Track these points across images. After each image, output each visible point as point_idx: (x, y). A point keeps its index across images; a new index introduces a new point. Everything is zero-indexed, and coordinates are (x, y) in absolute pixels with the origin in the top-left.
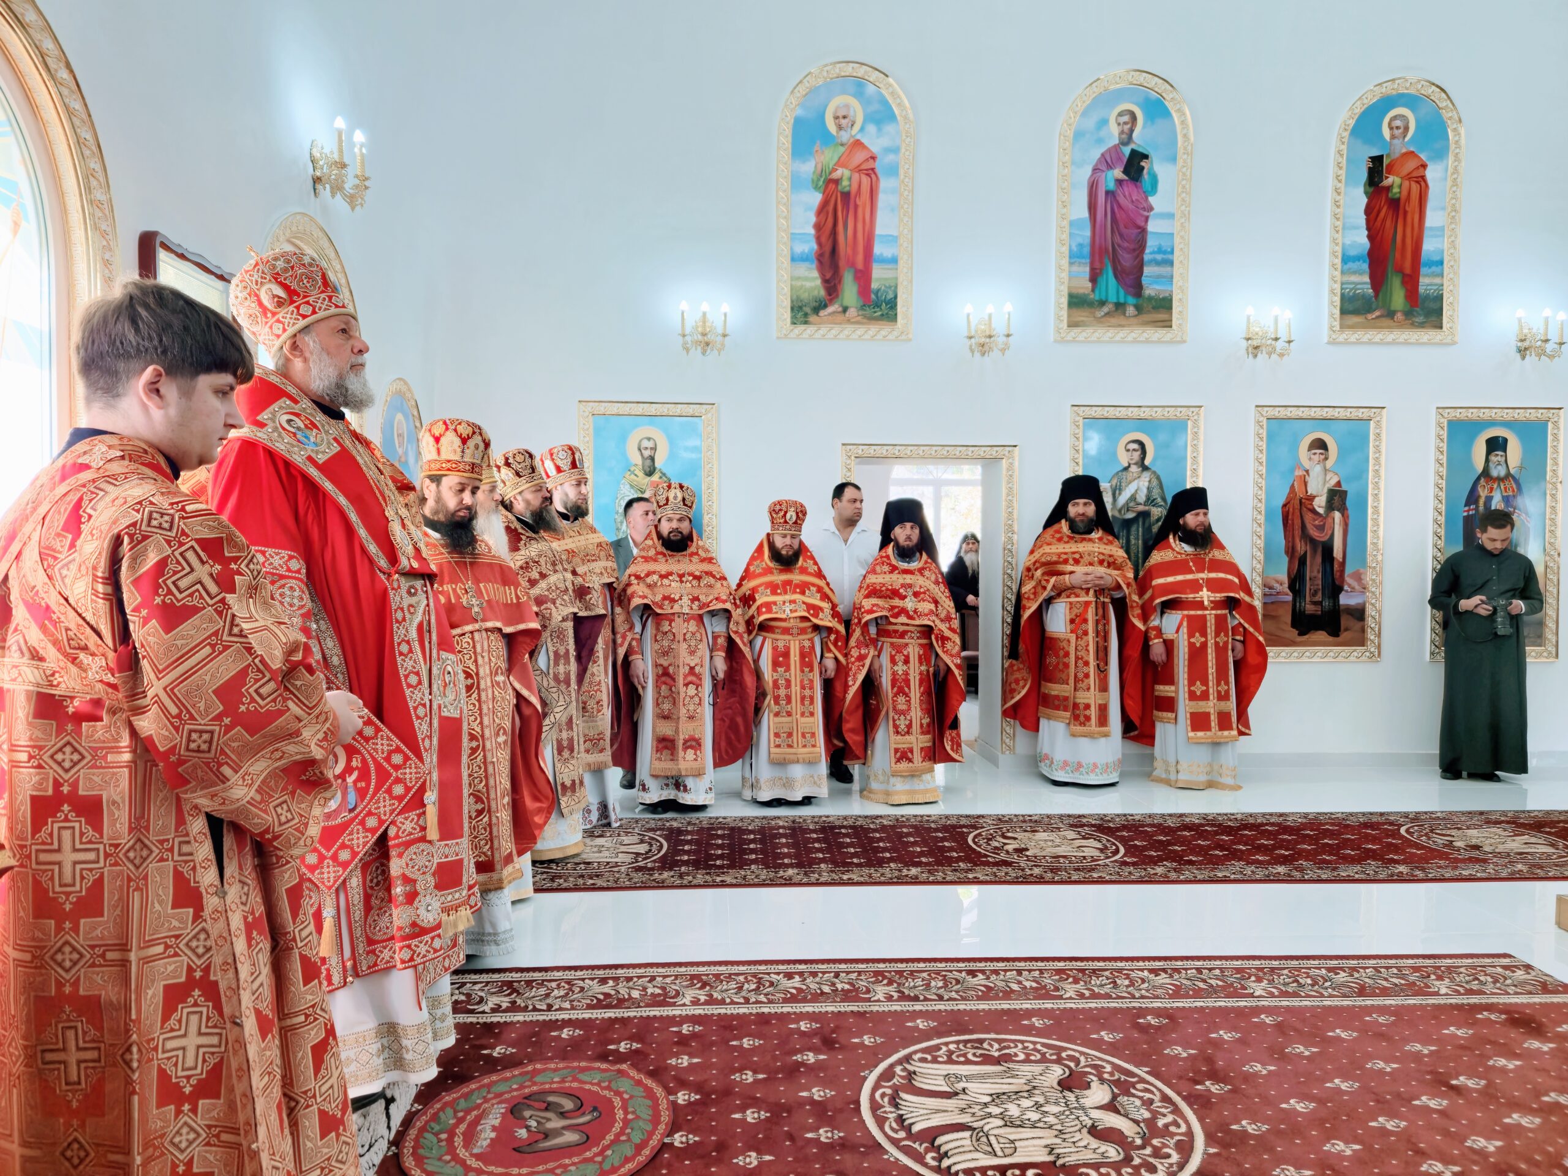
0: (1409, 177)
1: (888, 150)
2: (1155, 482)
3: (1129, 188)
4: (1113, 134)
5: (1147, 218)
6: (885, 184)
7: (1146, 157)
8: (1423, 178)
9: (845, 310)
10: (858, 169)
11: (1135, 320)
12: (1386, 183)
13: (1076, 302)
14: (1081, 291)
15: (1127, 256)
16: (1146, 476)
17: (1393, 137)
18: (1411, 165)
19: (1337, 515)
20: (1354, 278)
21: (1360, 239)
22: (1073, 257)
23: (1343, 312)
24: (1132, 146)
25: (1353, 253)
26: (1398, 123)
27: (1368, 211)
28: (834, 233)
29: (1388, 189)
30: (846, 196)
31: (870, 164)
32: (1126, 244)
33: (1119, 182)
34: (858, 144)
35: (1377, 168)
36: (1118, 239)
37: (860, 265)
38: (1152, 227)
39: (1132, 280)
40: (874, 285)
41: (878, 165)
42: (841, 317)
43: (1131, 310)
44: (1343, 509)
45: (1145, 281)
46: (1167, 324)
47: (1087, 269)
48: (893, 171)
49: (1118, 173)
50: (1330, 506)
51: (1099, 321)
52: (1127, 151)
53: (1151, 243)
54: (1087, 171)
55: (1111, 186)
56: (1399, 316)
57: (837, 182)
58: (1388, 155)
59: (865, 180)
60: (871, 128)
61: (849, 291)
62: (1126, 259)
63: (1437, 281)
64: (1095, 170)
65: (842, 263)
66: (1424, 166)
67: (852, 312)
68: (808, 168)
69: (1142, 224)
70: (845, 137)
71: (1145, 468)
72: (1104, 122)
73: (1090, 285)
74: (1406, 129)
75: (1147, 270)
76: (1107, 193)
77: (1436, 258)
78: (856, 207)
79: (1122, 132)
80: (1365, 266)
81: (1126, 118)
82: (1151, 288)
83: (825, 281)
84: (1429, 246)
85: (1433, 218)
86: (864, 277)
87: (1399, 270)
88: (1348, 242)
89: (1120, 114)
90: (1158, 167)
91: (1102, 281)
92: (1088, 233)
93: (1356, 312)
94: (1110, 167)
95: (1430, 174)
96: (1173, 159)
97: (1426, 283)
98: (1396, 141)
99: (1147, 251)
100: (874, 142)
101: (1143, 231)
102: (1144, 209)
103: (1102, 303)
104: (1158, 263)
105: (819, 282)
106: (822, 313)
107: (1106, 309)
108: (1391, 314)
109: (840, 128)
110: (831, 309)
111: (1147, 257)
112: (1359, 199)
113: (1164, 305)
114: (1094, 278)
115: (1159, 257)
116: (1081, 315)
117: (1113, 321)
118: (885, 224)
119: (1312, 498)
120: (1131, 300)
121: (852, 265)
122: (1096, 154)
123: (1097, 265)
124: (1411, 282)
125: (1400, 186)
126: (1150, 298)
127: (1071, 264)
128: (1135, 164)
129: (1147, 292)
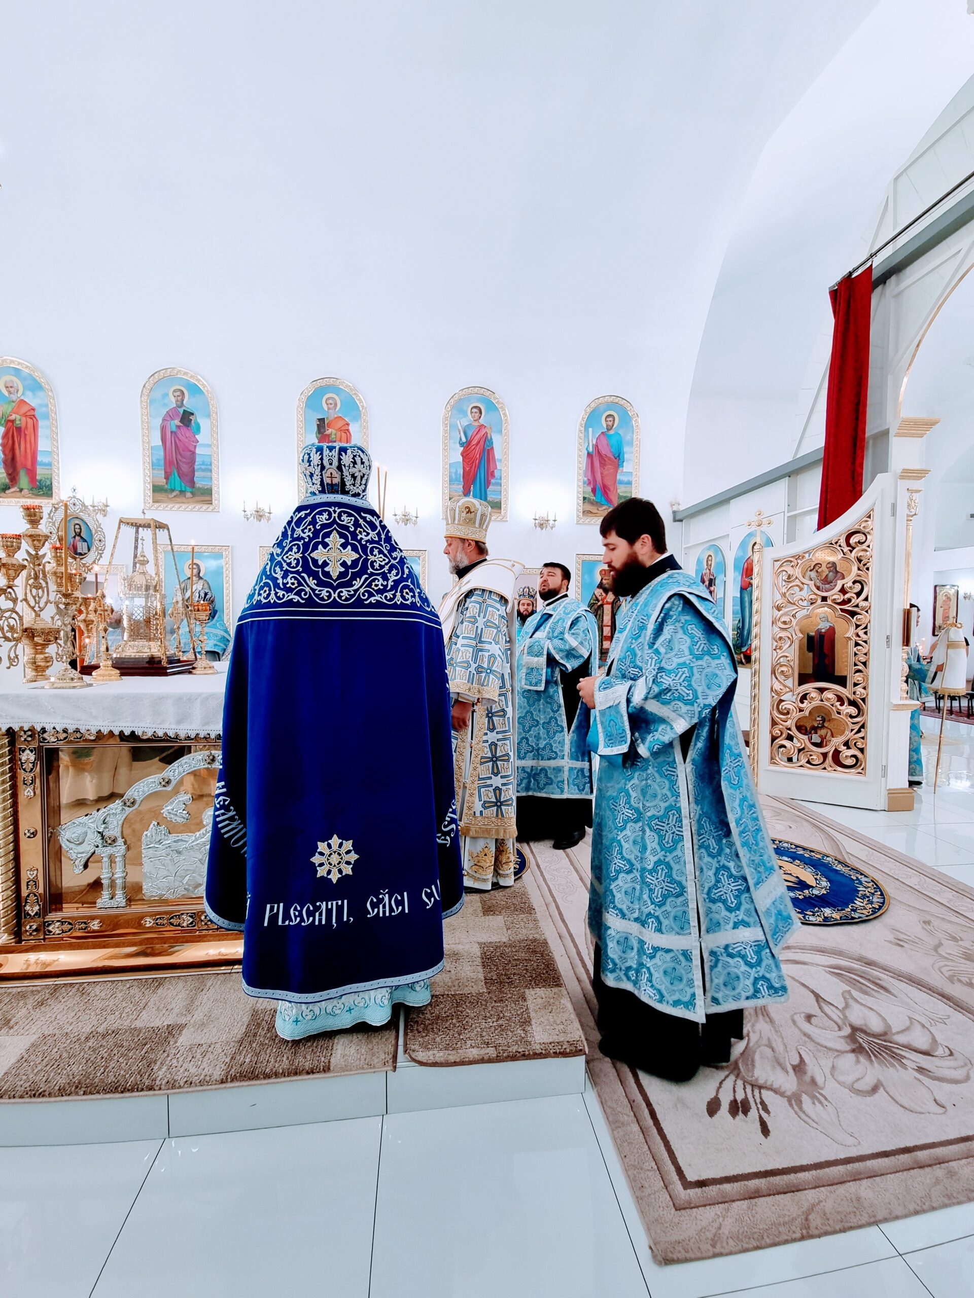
0: (340, 430)
1: (41, 405)
2: (206, 585)
3: (184, 430)
4: (172, 402)
5: (195, 447)
6: (41, 423)
8: (348, 431)
9: (21, 490)
10: (25, 415)
11: (190, 500)
12: (327, 432)
13: (157, 489)
14: (160, 484)
15: (184, 466)
16: (201, 582)
17: (329, 409)
18: (340, 424)
22: (154, 466)
24: (184, 408)
26: (330, 401)
28: (13, 449)
29: (329, 434)
30: (19, 429)
31: (32, 413)
32: (184, 460)
33: (178, 427)
34: (23, 402)
35: (322, 425)
36: (179, 457)
37: (29, 466)
38: (198, 451)
39: (189, 478)
40: (38, 478)
41: (37, 413)
42: (19, 494)
43: (189, 495)
45: (196, 479)
46: (210, 502)
47: (163, 472)
48: (47, 416)
49: (177, 422)
51: (171, 500)
52: (181, 410)
53: (198, 460)
54: (159, 421)
55: (174, 429)
57: (13, 421)
58: (327, 418)
59: (30, 421)
60: (29, 394)
61: (24, 480)
62: (185, 468)
64: (164, 420)
65: (19, 464)
66: (348, 424)
67: (25, 492)
69: (193, 450)
70: (14, 397)
71: (200, 578)
72: (166, 395)
73: (165, 480)
74: (336, 405)
75: (197, 474)
76: (172, 432)
78: (25, 435)
79: (177, 401)
81: (178, 393)
82: (199, 483)
83: (9, 475)
86: (32, 473)
89: (175, 391)
90: (200, 419)
91: (172, 478)
92: (162, 453)
94: (172, 419)
95: (351, 428)
96: (209, 416)
98: (330, 411)
99: (196, 464)
100: (32, 401)
101: (194, 453)
102: (193, 442)
103: (172, 490)
105: (5, 475)
106: (7, 492)
107: (174, 494)
109: (10, 393)
110: (12, 490)
111: (196, 467)
113: (208, 492)
114: (167, 478)
115: (203, 467)
116: (160, 496)
117: (179, 500)
118: (43, 445)
120: (188, 489)
121: (25, 467)
122: (164, 412)
123: (168, 470)
125: (336, 435)
126: (199, 488)
127: (153, 469)
128: (187, 418)
129: (197, 485)
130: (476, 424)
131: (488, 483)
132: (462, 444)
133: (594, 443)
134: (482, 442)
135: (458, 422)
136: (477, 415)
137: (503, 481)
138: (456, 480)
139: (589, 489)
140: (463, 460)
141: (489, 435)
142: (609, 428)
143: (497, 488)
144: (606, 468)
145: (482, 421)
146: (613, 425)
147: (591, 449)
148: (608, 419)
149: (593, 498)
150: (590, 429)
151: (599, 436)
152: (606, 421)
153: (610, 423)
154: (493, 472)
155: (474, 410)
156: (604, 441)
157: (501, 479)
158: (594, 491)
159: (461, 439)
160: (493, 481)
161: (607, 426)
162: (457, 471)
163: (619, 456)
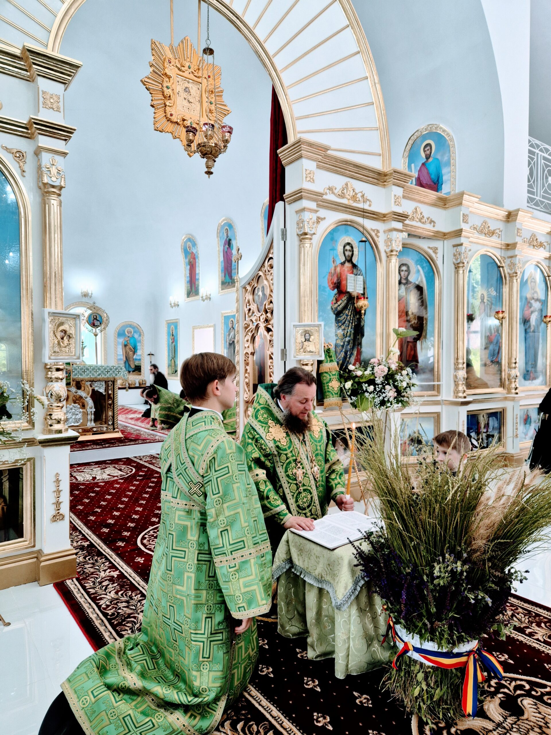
5: (232, 257)
6: (197, 260)
7: (231, 240)
9: (193, 293)
10: (193, 258)
11: (230, 286)
22: (222, 271)
28: (191, 275)
30: (192, 265)
31: (194, 256)
32: (229, 265)
33: (227, 248)
38: (233, 259)
40: (196, 286)
41: (196, 256)
42: (193, 295)
43: (230, 284)
48: (198, 257)
49: (227, 246)
51: (226, 288)
52: (228, 239)
53: (233, 264)
54: (222, 248)
59: (194, 261)
61: (193, 288)
62: (229, 269)
64: (224, 246)
68: (187, 260)
69: (231, 259)
70: (191, 252)
71: (234, 328)
72: (223, 233)
73: (224, 278)
78: (194, 267)
83: (191, 287)
92: (223, 264)
99: (232, 266)
100: (194, 251)
101: (231, 261)
102: (231, 254)
103: (226, 283)
106: (190, 294)
111: (232, 268)
114: (225, 276)
120: (230, 281)
121: (194, 282)
128: (229, 243)
129: (233, 278)
142: (428, 157)
146: (431, 153)
148: (426, 149)
152: (424, 151)
153: (428, 152)
161: (426, 156)
163: (438, 180)
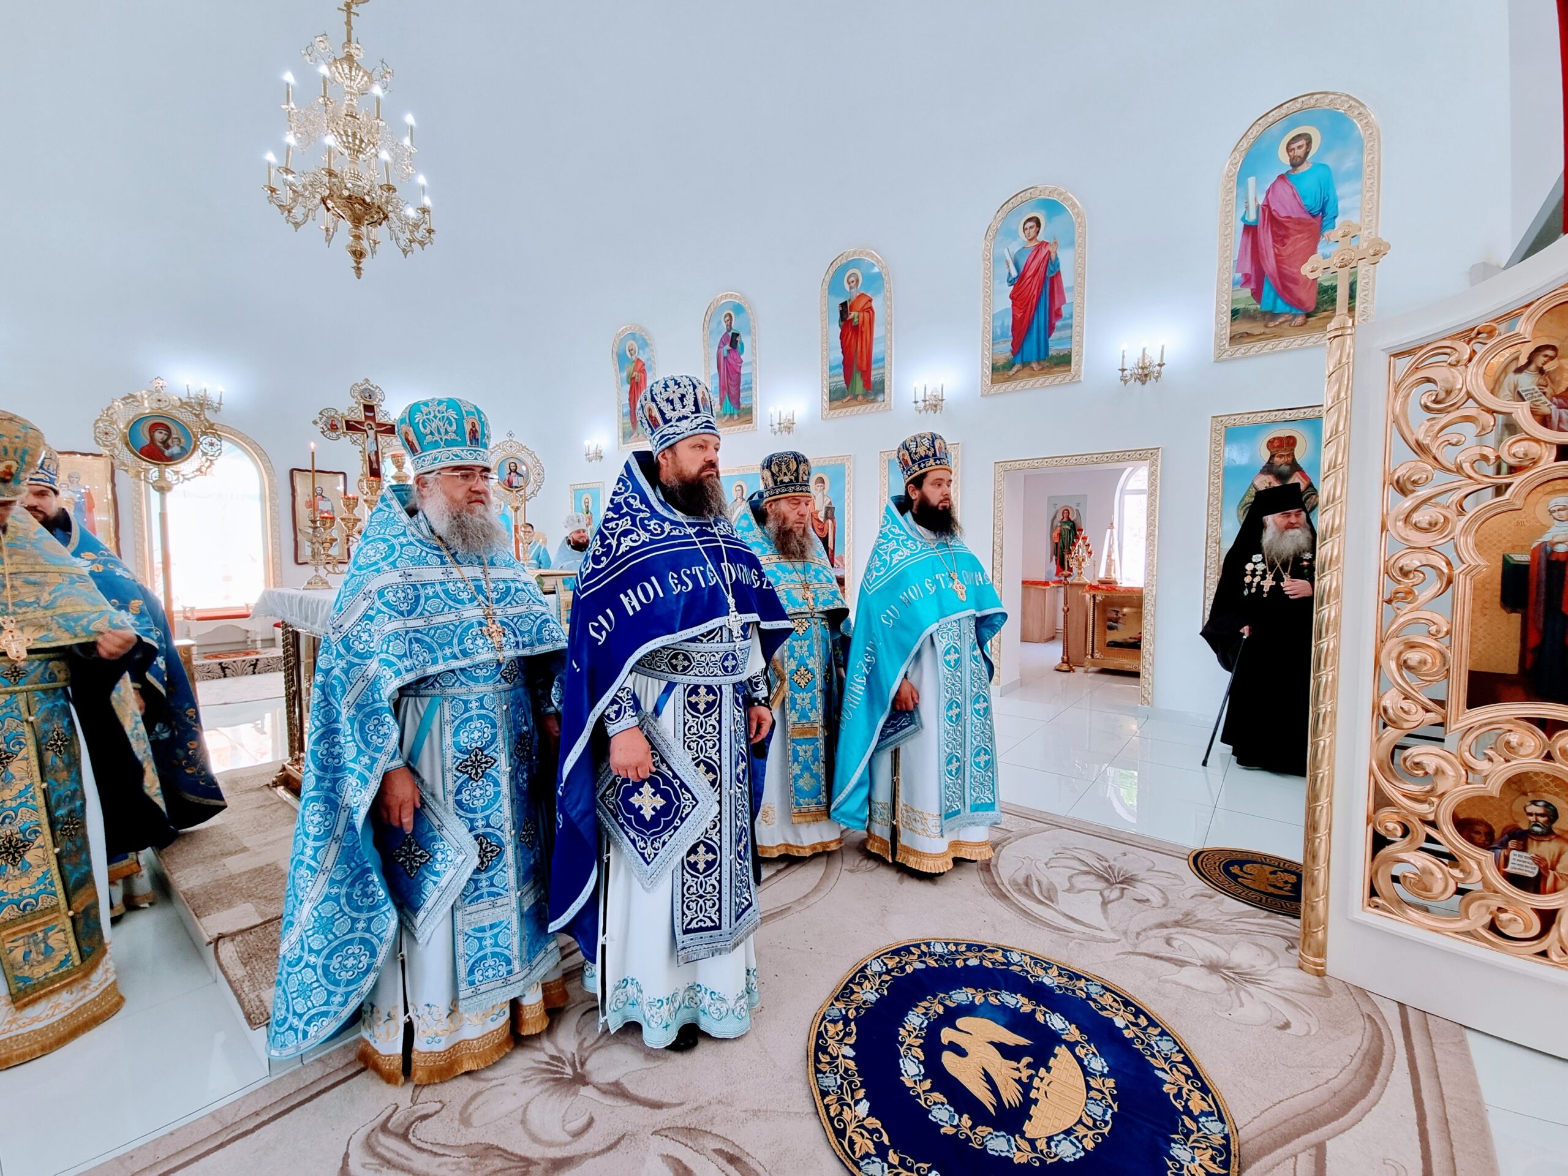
0: (863, 310)
3: (732, 353)
4: (724, 328)
5: (740, 367)
7: (738, 335)
8: (871, 308)
10: (641, 371)
11: (737, 422)
12: (850, 317)
15: (733, 388)
17: (851, 288)
18: (863, 301)
19: (830, 521)
20: (836, 379)
21: (838, 355)
23: (831, 400)
24: (732, 331)
25: (834, 364)
26: (852, 279)
27: (841, 337)
28: (635, 401)
29: (852, 320)
30: (638, 384)
31: (644, 368)
32: (733, 382)
34: (638, 360)
35: (844, 308)
36: (729, 381)
38: (743, 372)
42: (637, 439)
44: (832, 519)
45: (741, 400)
46: (750, 421)
47: (719, 399)
50: (826, 517)
51: (724, 425)
52: (730, 334)
53: (743, 380)
55: (726, 353)
56: (860, 398)
57: (635, 378)
58: (850, 300)
59: (643, 375)
62: (733, 390)
63: (881, 371)
64: (719, 347)
66: (870, 300)
69: (739, 371)
70: (634, 359)
72: (719, 322)
74: (857, 281)
75: (742, 394)
76: (724, 358)
77: (880, 357)
78: (641, 388)
79: (727, 325)
80: (841, 371)
82: (744, 403)
84: (876, 350)
85: (878, 331)
87: (860, 368)
88: (832, 358)
89: (725, 316)
90: (745, 340)
91: (724, 404)
92: (718, 381)
93: (837, 400)
96: (749, 333)
97: (875, 375)
98: (852, 290)
99: (741, 384)
101: (739, 374)
102: (739, 363)
103: (725, 415)
104: (746, 390)
105: (630, 424)
106: (632, 438)
107: (726, 418)
108: (855, 397)
109: (631, 355)
110: (635, 435)
111: (741, 388)
112: (837, 330)
113: (749, 411)
114: (721, 404)
119: (817, 513)
120: (736, 412)
123: (722, 396)
124: (866, 374)
125: (858, 317)
129: (742, 406)
130: (1034, 244)
131: (1051, 328)
132: (1010, 283)
133: (1261, 202)
134: (1042, 270)
135: (1006, 251)
136: (1032, 232)
137: (1076, 321)
138: (1003, 335)
139: (1247, 292)
140: (1013, 305)
141: (1053, 255)
143: (1066, 333)
144: (1289, 242)
145: (1041, 237)
147: (1252, 217)
148: (1294, 146)
149: (1254, 306)
150: (1251, 181)
151: (1273, 185)
152: (1289, 150)
153: (1300, 152)
154: (1059, 309)
155: (1030, 224)
156: (1283, 191)
157: (1071, 317)
158: (1257, 294)
159: (1010, 274)
160: (1058, 324)
161: (1292, 158)
162: (1003, 323)
163: (1323, 210)
